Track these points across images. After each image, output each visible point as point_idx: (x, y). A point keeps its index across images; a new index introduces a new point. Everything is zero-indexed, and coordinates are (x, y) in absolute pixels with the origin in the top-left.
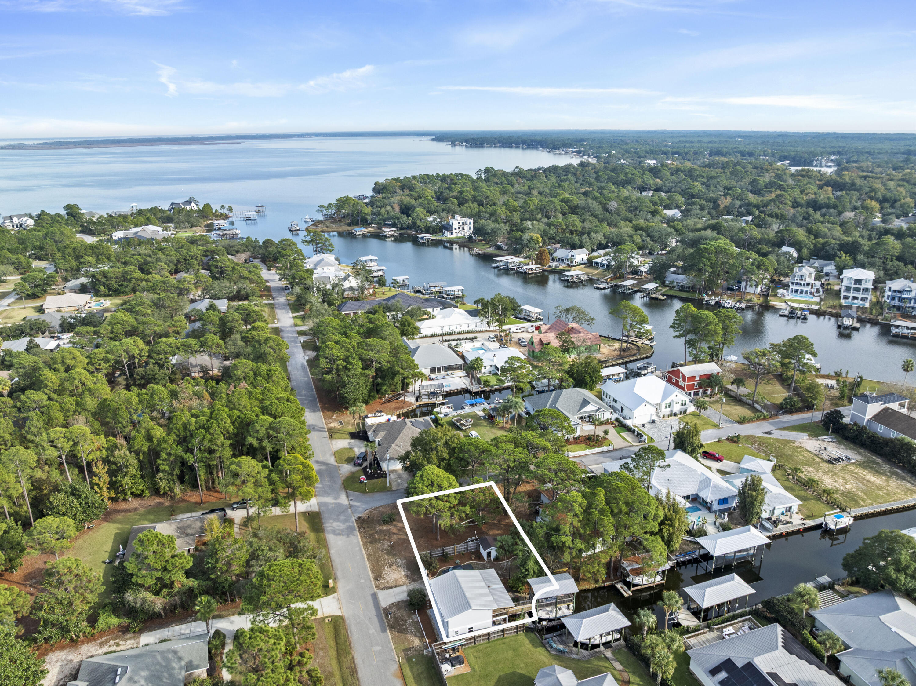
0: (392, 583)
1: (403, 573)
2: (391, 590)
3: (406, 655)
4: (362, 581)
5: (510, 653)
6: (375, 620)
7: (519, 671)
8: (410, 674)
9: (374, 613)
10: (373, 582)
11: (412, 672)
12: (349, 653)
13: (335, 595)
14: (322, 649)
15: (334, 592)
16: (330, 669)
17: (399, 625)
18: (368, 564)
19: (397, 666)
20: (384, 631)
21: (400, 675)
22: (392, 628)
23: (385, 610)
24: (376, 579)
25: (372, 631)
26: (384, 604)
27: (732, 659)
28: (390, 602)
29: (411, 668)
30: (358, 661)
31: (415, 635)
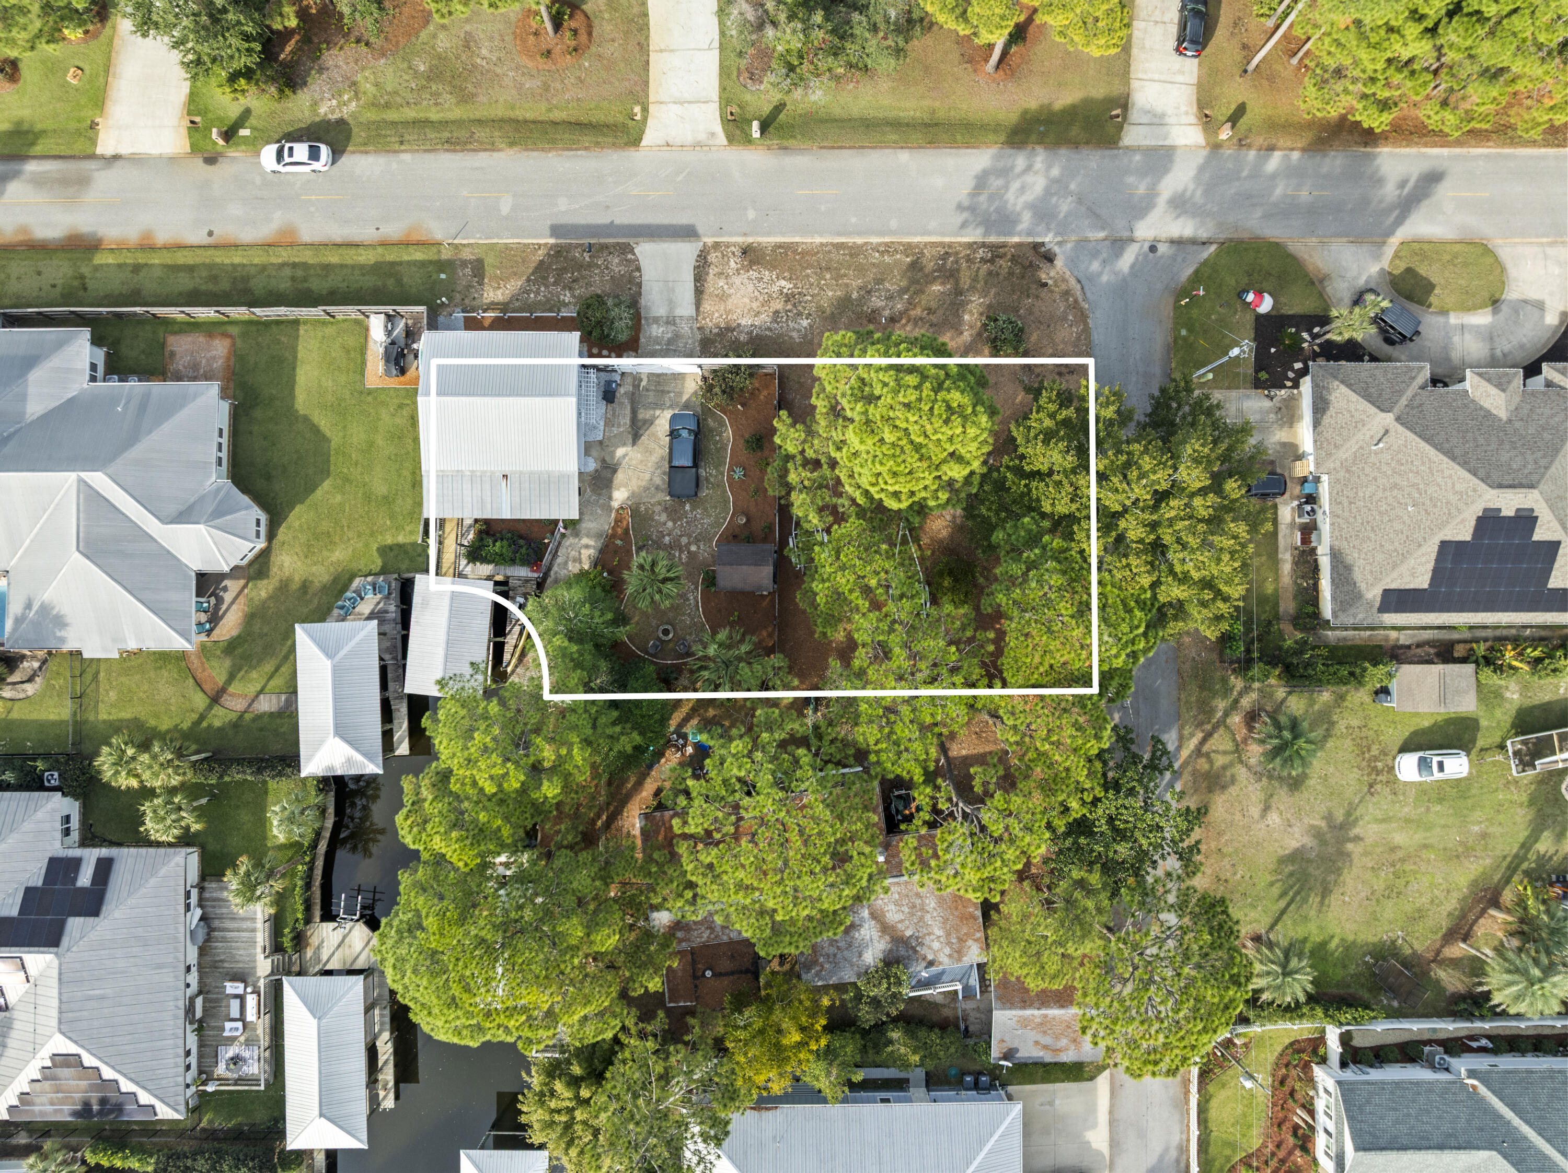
0: (714, 283)
1: (746, 321)
2: (688, 277)
3: (464, 263)
4: (751, 214)
5: (380, 489)
6: (602, 219)
7: (327, 485)
8: (406, 258)
9: (622, 219)
10: (740, 240)
11: (410, 263)
12: (512, 144)
13: (722, 139)
14: (546, 87)
15: (731, 139)
16: (482, 98)
17: (564, 270)
18: (818, 240)
19: (439, 236)
20: (555, 230)
21: (415, 237)
22: (558, 252)
23: (626, 249)
24: (746, 251)
25: (563, 204)
26: (645, 251)
27: (91, 920)
28: (644, 263)
29: (423, 264)
30: (482, 159)
31: (515, 297)
